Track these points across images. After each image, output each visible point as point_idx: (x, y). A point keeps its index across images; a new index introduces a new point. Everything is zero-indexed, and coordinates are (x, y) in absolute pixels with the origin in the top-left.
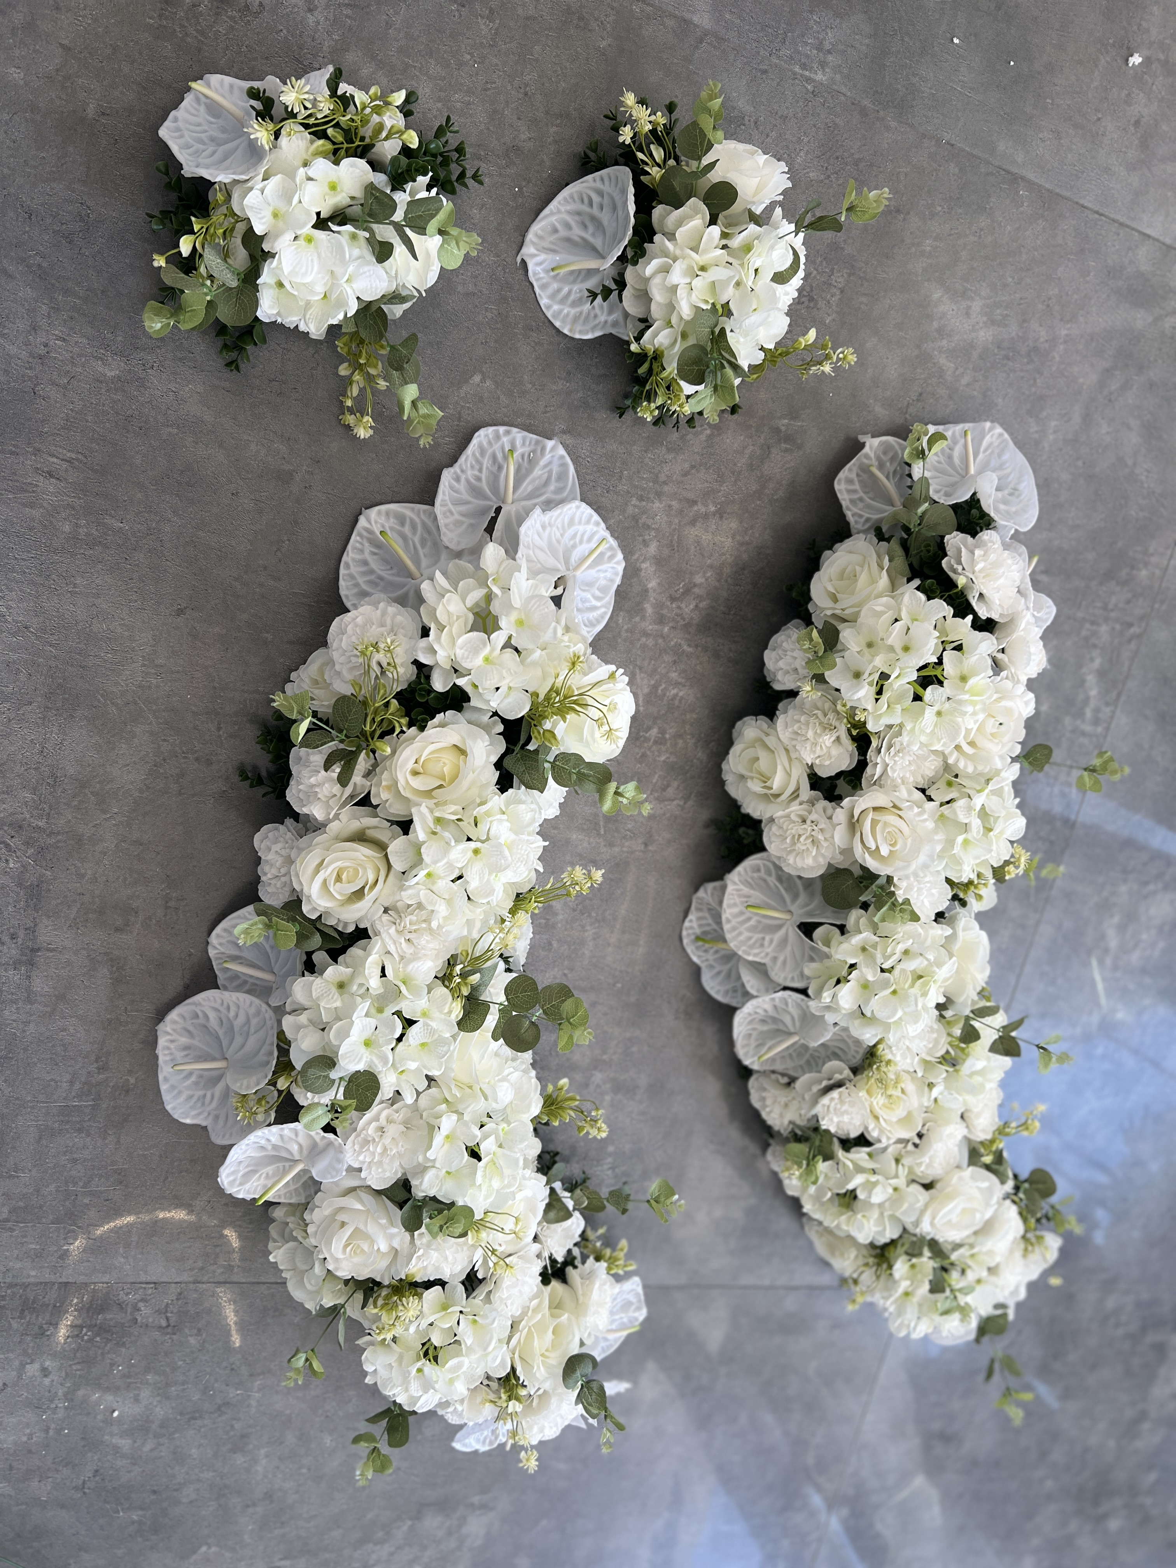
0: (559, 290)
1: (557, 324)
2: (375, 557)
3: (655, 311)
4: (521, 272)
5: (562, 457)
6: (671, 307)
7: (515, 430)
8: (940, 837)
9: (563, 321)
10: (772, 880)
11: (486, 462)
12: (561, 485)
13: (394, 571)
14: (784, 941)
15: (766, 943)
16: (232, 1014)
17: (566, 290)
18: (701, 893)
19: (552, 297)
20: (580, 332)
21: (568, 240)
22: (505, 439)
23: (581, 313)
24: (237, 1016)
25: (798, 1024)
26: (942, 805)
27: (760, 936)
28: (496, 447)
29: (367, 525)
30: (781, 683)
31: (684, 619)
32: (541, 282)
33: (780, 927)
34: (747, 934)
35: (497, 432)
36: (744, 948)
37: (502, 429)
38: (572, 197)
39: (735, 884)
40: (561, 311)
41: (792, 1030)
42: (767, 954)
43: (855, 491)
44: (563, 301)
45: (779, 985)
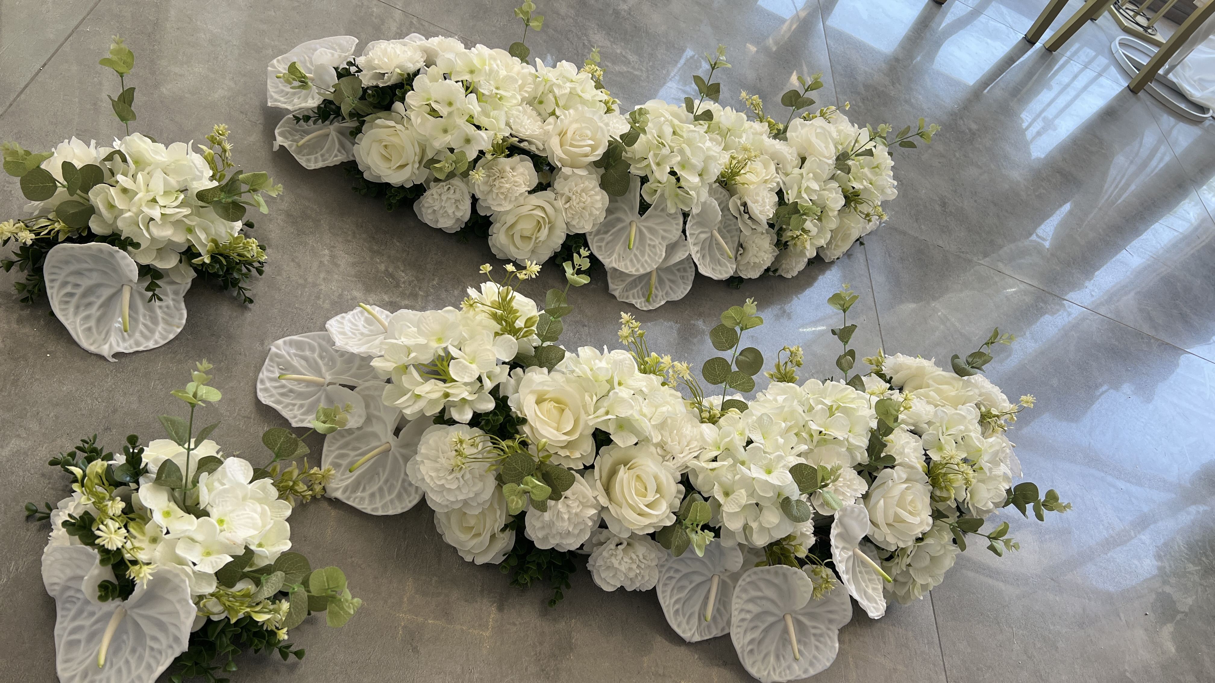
0: (142, 333)
1: (172, 336)
2: (367, 488)
3: (180, 238)
4: (123, 360)
5: (285, 342)
6: (178, 224)
7: (261, 375)
8: (580, 107)
9: (170, 332)
10: (608, 237)
11: (287, 401)
12: (307, 347)
13: (381, 470)
14: (651, 230)
15: (652, 243)
16: (748, 616)
17: (141, 327)
18: (616, 294)
19: (147, 339)
20: (181, 319)
21: (99, 320)
22: (268, 384)
23: (163, 319)
24: (749, 612)
25: (707, 230)
26: (557, 105)
27: (647, 248)
28: (274, 391)
29: (341, 491)
30: (465, 212)
31: (413, 281)
32: (134, 346)
33: (640, 231)
34: (646, 257)
35: (261, 390)
36: (657, 258)
37: (259, 386)
38: (63, 310)
39: (611, 261)
40: (160, 333)
41: (709, 235)
42: (660, 243)
43: (316, 158)
44: (152, 332)
45: (681, 236)
